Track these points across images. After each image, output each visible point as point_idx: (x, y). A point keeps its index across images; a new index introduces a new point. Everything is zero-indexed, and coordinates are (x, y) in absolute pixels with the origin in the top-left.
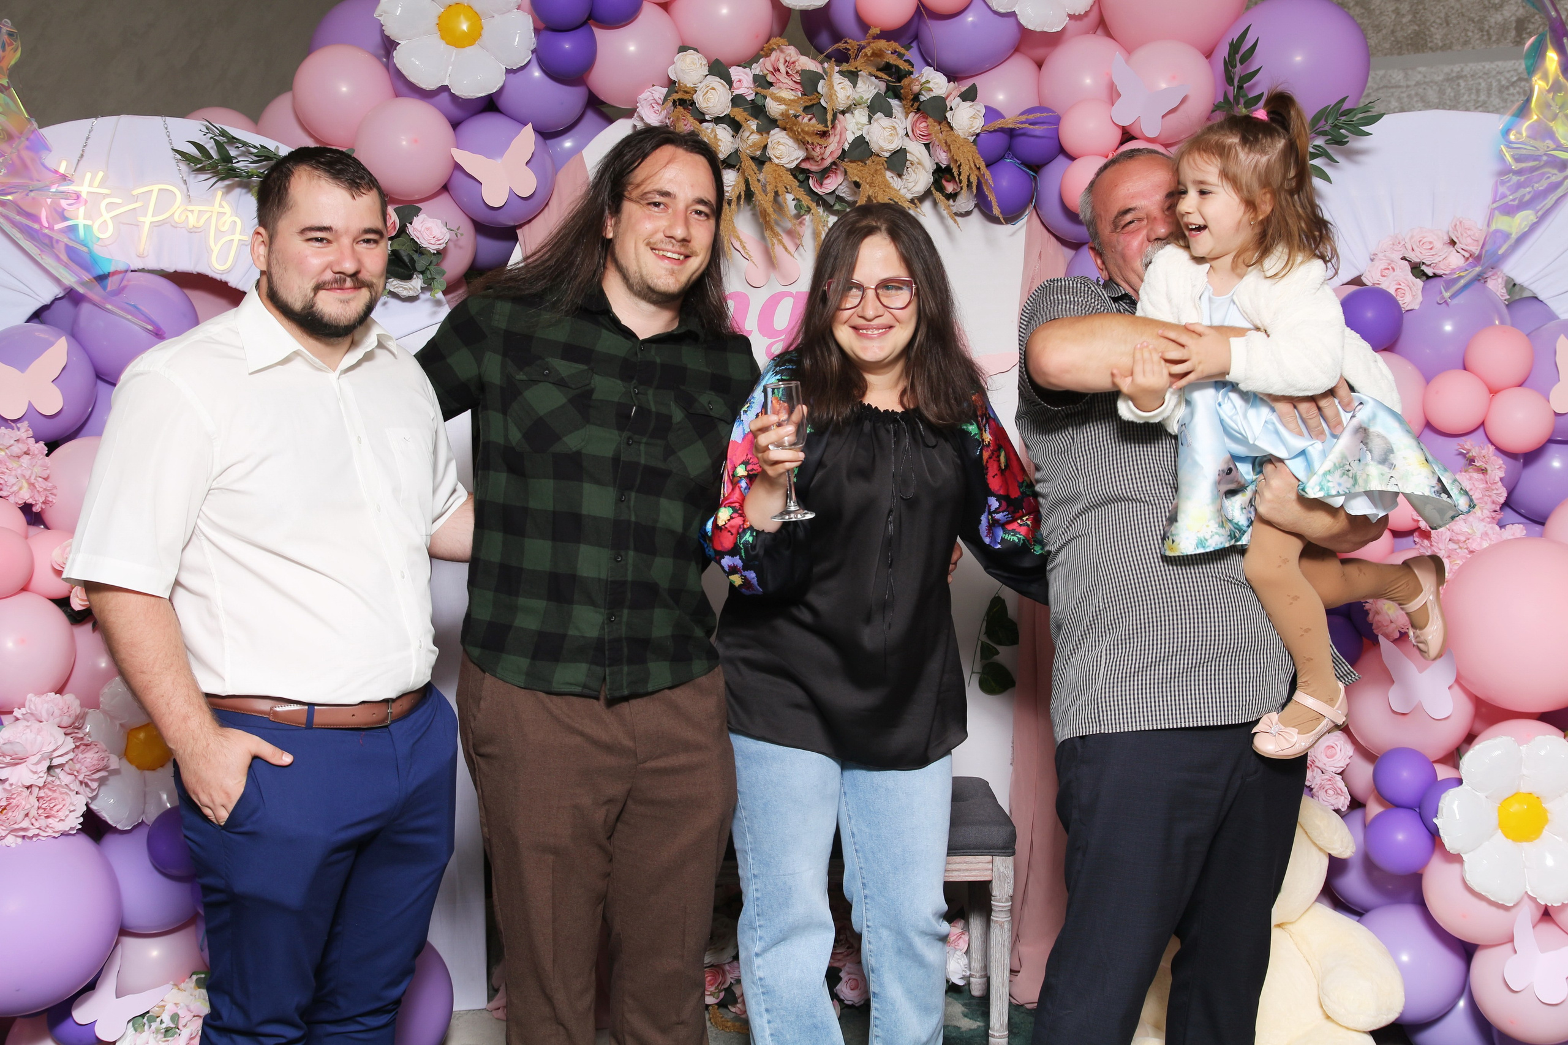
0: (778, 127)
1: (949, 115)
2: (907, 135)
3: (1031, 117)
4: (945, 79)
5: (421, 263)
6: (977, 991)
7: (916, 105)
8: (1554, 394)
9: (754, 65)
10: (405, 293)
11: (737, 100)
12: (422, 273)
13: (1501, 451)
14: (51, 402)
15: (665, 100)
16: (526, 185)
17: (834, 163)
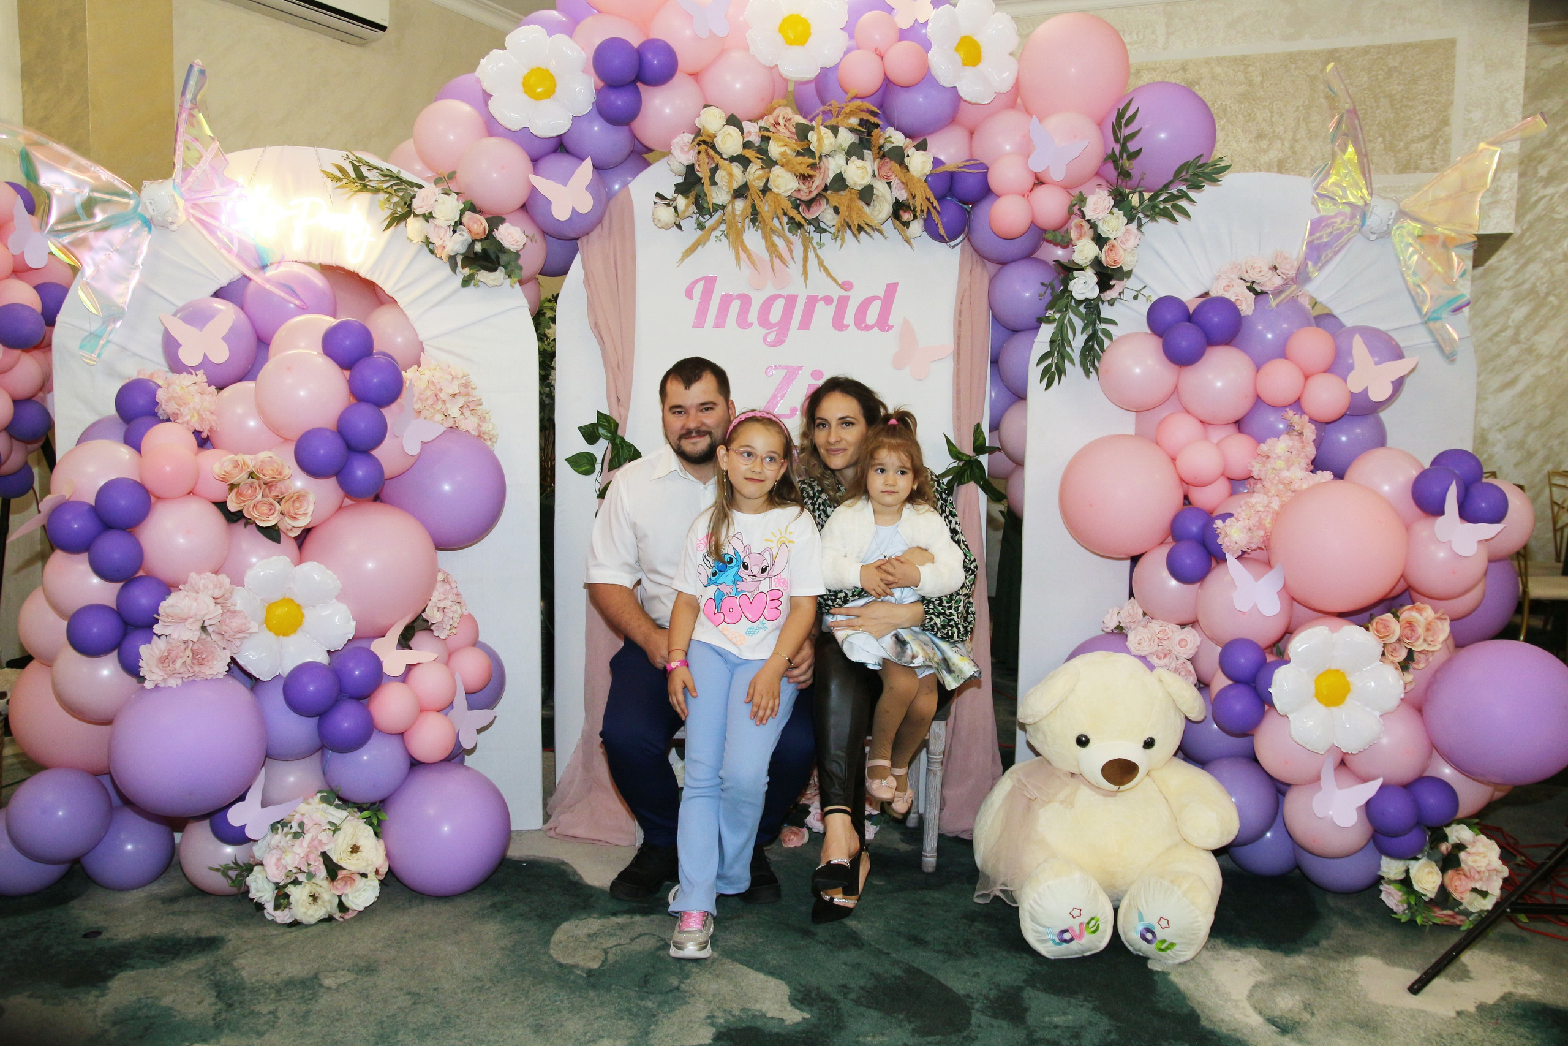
0: (777, 164)
1: (906, 160)
2: (874, 176)
3: (967, 163)
4: (902, 136)
5: (504, 259)
6: (912, 822)
7: (881, 153)
8: (1350, 378)
9: (760, 121)
10: (491, 283)
11: (747, 145)
12: (505, 267)
13: (1312, 420)
14: (220, 355)
15: (693, 141)
16: (585, 204)
17: (819, 195)
